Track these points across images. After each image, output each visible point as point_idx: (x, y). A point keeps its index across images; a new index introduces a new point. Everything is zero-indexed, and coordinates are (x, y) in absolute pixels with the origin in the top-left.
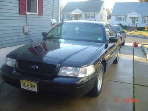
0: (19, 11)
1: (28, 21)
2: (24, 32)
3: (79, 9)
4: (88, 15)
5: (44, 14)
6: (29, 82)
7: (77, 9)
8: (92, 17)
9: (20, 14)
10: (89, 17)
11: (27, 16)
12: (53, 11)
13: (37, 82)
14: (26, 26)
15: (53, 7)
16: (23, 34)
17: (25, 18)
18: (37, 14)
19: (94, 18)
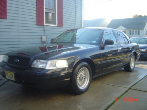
0: (37, 22)
1: (46, 32)
2: (41, 41)
3: (122, 26)
4: (132, 31)
5: (64, 26)
6: (10, 72)
7: (121, 26)
8: (136, 33)
9: (37, 25)
10: (133, 34)
11: (45, 27)
12: (75, 24)
13: (15, 72)
14: (44, 35)
15: (75, 20)
16: (40, 42)
17: (43, 29)
18: (57, 25)
19: (139, 34)
